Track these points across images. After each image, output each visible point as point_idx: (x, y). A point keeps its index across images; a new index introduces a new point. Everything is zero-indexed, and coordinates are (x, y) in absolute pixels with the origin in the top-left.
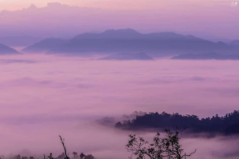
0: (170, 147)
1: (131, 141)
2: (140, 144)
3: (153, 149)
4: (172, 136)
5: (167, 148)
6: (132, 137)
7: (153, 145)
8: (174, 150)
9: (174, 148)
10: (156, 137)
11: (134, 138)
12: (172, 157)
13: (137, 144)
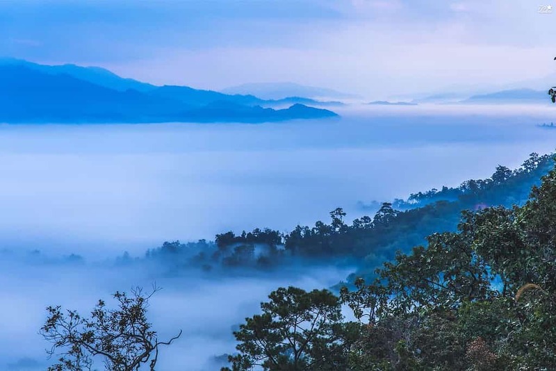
0: (129, 329)
1: (53, 319)
2: (71, 324)
3: (91, 334)
4: (129, 307)
5: (122, 330)
6: (54, 310)
7: (92, 325)
8: (138, 333)
9: (136, 329)
10: (97, 308)
11: (59, 312)
12: (134, 347)
13: (64, 324)
